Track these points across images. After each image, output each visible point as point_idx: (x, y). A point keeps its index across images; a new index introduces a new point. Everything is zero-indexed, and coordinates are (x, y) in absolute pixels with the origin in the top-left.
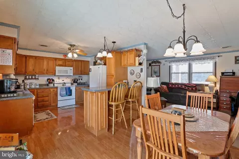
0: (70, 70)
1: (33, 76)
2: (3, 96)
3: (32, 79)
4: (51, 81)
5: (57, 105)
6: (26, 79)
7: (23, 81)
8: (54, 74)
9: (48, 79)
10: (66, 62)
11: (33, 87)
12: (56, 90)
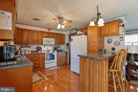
0: (52, 41)
1: (27, 45)
2: (2, 64)
3: (26, 47)
4: (39, 49)
5: (45, 67)
6: (22, 47)
7: (20, 48)
8: (42, 44)
9: (37, 47)
10: (49, 35)
11: (27, 53)
12: (43, 55)
